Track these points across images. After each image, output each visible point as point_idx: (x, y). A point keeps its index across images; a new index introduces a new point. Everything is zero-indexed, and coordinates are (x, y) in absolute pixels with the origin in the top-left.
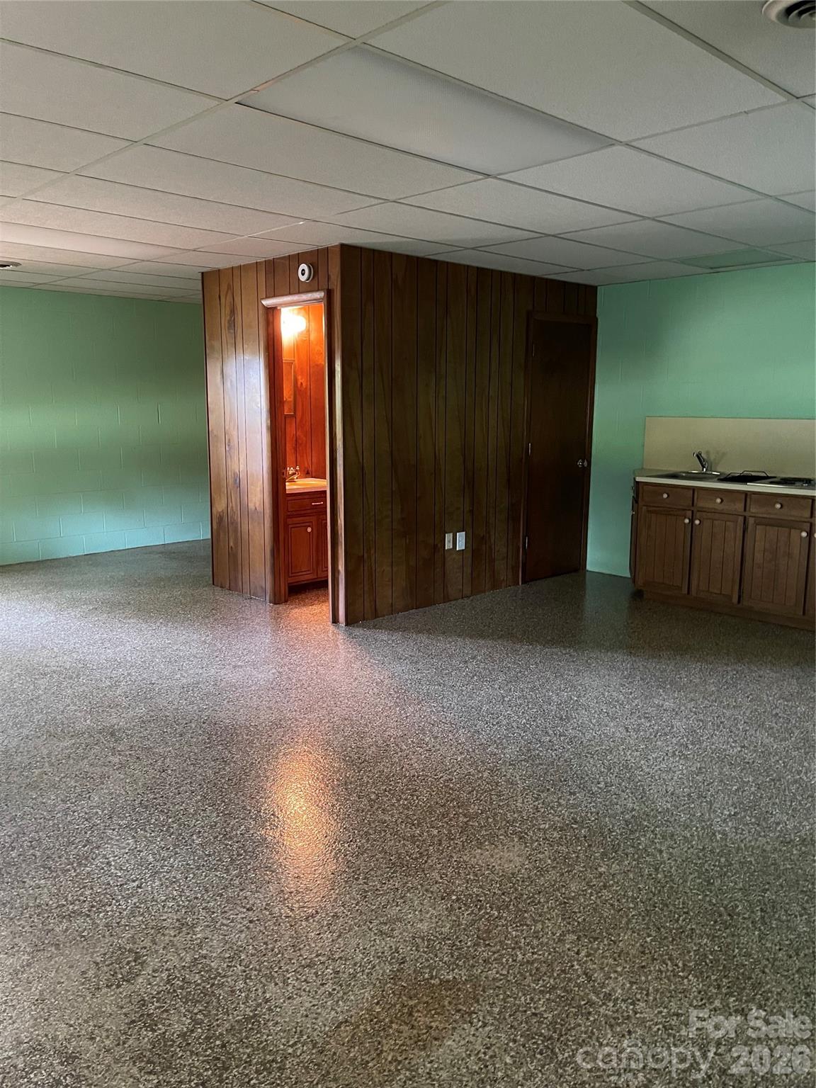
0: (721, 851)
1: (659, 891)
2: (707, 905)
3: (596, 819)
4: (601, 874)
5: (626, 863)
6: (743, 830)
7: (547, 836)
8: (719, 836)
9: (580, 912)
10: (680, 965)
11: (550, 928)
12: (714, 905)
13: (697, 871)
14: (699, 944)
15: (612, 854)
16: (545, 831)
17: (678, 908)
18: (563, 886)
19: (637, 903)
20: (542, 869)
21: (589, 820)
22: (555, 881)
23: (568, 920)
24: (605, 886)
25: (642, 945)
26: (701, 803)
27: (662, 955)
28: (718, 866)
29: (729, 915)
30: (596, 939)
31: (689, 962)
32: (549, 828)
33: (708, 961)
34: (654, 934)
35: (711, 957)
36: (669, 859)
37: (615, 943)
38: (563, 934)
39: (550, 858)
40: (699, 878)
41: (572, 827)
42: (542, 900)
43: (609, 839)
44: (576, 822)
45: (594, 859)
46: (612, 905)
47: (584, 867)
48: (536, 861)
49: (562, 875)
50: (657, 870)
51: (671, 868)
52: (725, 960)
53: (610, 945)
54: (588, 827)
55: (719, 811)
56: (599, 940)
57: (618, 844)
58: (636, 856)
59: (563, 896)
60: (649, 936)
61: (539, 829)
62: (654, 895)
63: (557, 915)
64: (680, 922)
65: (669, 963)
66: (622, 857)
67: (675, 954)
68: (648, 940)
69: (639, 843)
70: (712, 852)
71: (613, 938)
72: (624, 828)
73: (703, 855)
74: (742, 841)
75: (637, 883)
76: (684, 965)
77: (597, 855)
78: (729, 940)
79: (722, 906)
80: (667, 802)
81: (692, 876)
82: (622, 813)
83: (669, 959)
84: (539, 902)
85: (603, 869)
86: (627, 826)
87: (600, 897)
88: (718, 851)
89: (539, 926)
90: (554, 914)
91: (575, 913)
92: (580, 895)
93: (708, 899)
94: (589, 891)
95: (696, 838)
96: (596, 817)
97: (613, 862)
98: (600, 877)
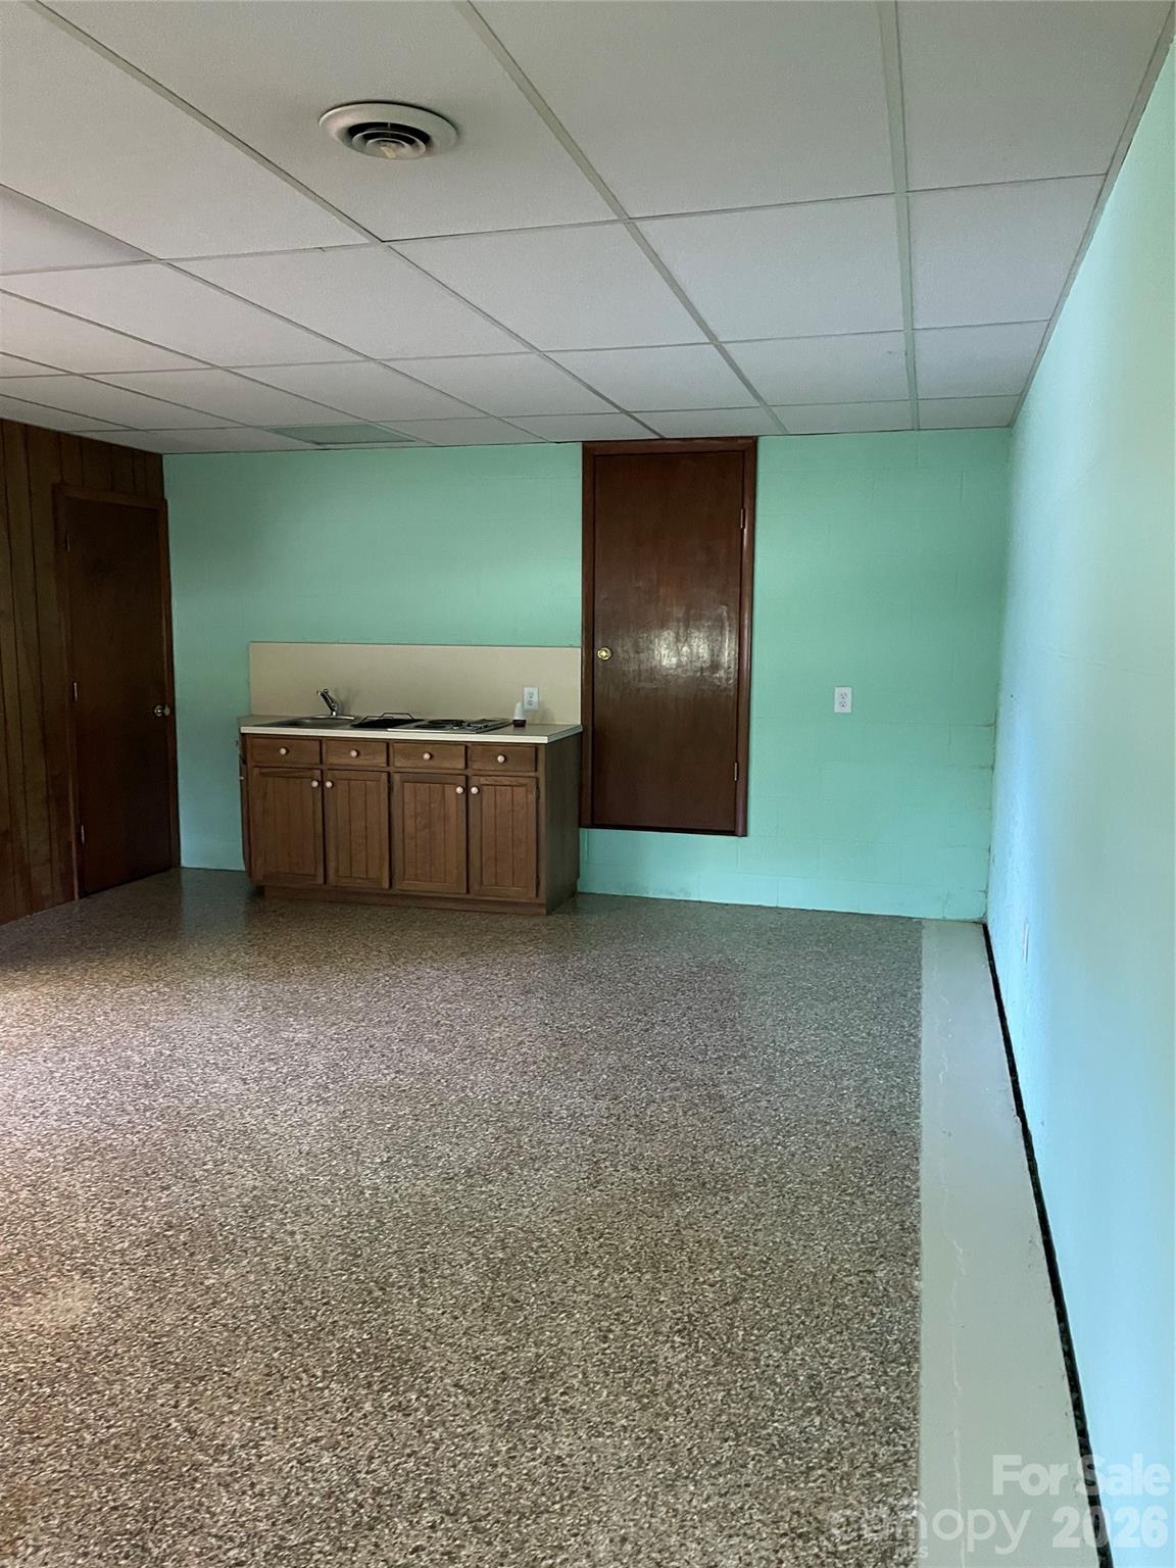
0: (371, 1211)
1: (290, 1288)
2: (353, 1286)
3: (201, 1215)
4: (208, 1288)
5: (245, 1262)
6: (398, 1177)
7: (127, 1258)
8: (368, 1193)
9: (178, 1350)
10: (319, 1374)
11: (133, 1386)
12: (363, 1282)
13: (341, 1245)
14: (343, 1338)
15: (224, 1257)
16: (122, 1252)
17: (316, 1301)
18: (152, 1322)
19: (260, 1312)
20: (119, 1307)
21: (191, 1218)
22: (140, 1318)
23: (160, 1366)
24: (214, 1304)
25: (267, 1366)
26: (346, 1156)
27: (293, 1370)
28: (367, 1231)
29: (381, 1289)
30: (201, 1379)
31: (330, 1365)
32: (129, 1247)
33: (355, 1357)
34: (283, 1345)
35: (358, 1350)
36: (304, 1240)
37: (229, 1374)
38: (154, 1387)
39: (131, 1289)
40: (343, 1253)
41: (165, 1236)
42: (120, 1351)
43: (220, 1238)
44: (170, 1227)
45: (199, 1271)
46: (224, 1325)
47: (184, 1286)
48: (110, 1298)
49: (151, 1306)
50: (287, 1259)
51: (306, 1250)
52: (376, 1348)
53: (221, 1379)
54: (189, 1229)
55: (369, 1160)
56: (207, 1378)
57: (234, 1240)
58: (259, 1249)
59: (153, 1335)
60: (276, 1349)
61: (114, 1253)
62: (284, 1293)
63: (145, 1364)
64: (318, 1318)
65: (304, 1376)
66: (239, 1256)
67: (311, 1362)
68: (275, 1355)
69: (263, 1231)
70: (359, 1215)
71: (226, 1369)
72: (241, 1217)
73: (348, 1223)
74: (396, 1191)
75: (260, 1285)
76: (324, 1372)
77: (202, 1264)
78: (380, 1321)
79: (372, 1281)
80: (301, 1166)
81: (334, 1253)
82: (238, 1197)
83: (304, 1371)
84: (116, 1355)
85: (212, 1281)
86: (246, 1212)
87: (207, 1320)
88: (366, 1212)
89: (117, 1387)
90: (139, 1364)
91: (171, 1352)
92: (177, 1326)
93: (354, 1277)
94: (192, 1317)
95: (339, 1203)
96: (202, 1212)
97: (227, 1267)
98: (207, 1293)
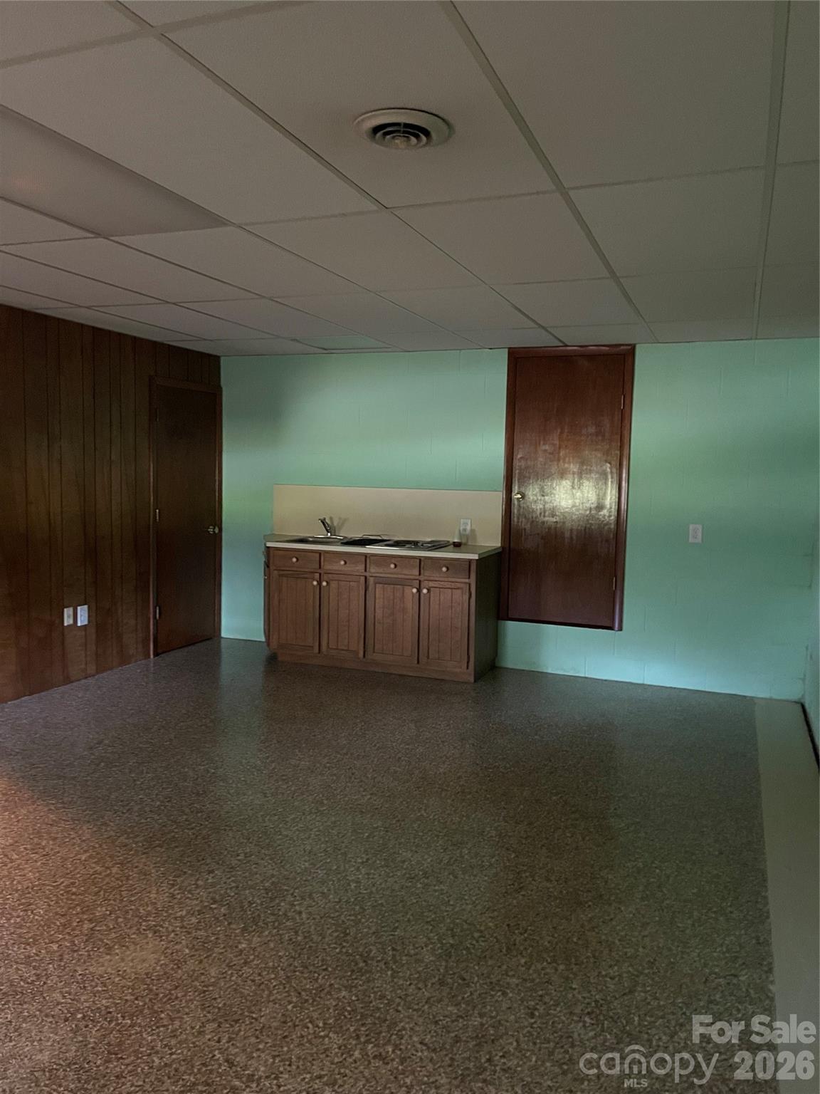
0: (356, 899)
1: (300, 954)
2: (344, 957)
3: (236, 894)
4: (241, 951)
5: (267, 933)
6: (374, 874)
7: (185, 923)
8: (353, 885)
9: (220, 997)
10: (321, 1025)
11: (188, 1023)
12: (351, 955)
13: (334, 924)
14: (338, 998)
15: (252, 927)
16: (182, 917)
17: (317, 967)
18: (202, 974)
19: (278, 972)
20: (179, 960)
21: (229, 896)
22: (194, 971)
23: (207, 1009)
24: (246, 963)
25: (283, 1015)
26: (337, 856)
27: (301, 1020)
28: (353, 915)
29: (365, 961)
30: (237, 1021)
31: (329, 1019)
32: (186, 915)
33: (346, 1013)
34: (294, 1000)
35: (349, 1009)
36: (308, 919)
37: (256, 1019)
38: (203, 1025)
39: (187, 947)
40: (336, 931)
41: (211, 908)
42: (179, 995)
43: (249, 913)
44: (215, 902)
45: (235, 936)
46: (253, 981)
47: (224, 947)
48: (172, 953)
49: (201, 962)
50: (296, 933)
51: (310, 927)
52: (362, 1008)
53: (251, 1023)
54: (228, 904)
55: (353, 860)
56: (241, 1021)
57: (259, 915)
58: (276, 924)
59: (203, 984)
60: (290, 1002)
61: (176, 918)
62: (295, 958)
63: (197, 1007)
64: (319, 981)
65: (310, 1025)
66: (262, 928)
67: (315, 1015)
68: (290, 1007)
69: (279, 910)
70: (347, 902)
71: (254, 1016)
72: (264, 897)
73: (340, 907)
74: (374, 885)
75: (278, 951)
76: (325, 1024)
77: (237, 931)
78: (365, 987)
79: (358, 955)
80: (305, 861)
81: (330, 931)
82: (262, 882)
83: (310, 1022)
84: (177, 998)
85: (243, 946)
86: (267, 894)
87: (240, 976)
88: (352, 900)
89: (177, 1023)
90: (193, 1006)
91: (215, 999)
92: (219, 979)
93: (344, 950)
94: (230, 972)
95: (332, 892)
96: (236, 891)
97: (253, 936)
98: (240, 955)
